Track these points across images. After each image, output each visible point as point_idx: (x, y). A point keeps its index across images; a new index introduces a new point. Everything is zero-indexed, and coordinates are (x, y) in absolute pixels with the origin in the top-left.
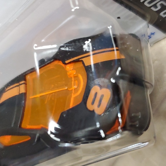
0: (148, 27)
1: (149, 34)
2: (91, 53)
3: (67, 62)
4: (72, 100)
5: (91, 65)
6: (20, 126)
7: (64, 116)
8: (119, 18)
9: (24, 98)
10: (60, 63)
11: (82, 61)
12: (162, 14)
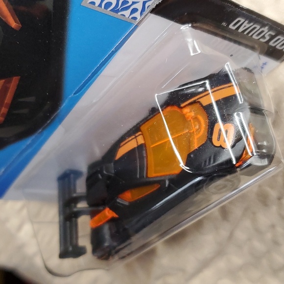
0: (260, 59)
1: (261, 65)
2: (210, 91)
3: (182, 105)
4: (196, 141)
5: (212, 103)
6: (147, 176)
7: (192, 156)
8: (231, 56)
9: (144, 148)
10: (175, 108)
11: (199, 102)
12: (271, 43)
